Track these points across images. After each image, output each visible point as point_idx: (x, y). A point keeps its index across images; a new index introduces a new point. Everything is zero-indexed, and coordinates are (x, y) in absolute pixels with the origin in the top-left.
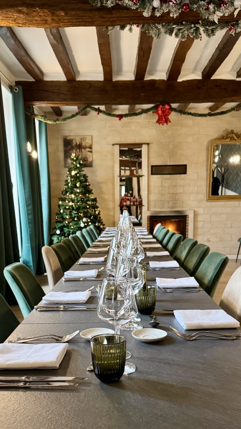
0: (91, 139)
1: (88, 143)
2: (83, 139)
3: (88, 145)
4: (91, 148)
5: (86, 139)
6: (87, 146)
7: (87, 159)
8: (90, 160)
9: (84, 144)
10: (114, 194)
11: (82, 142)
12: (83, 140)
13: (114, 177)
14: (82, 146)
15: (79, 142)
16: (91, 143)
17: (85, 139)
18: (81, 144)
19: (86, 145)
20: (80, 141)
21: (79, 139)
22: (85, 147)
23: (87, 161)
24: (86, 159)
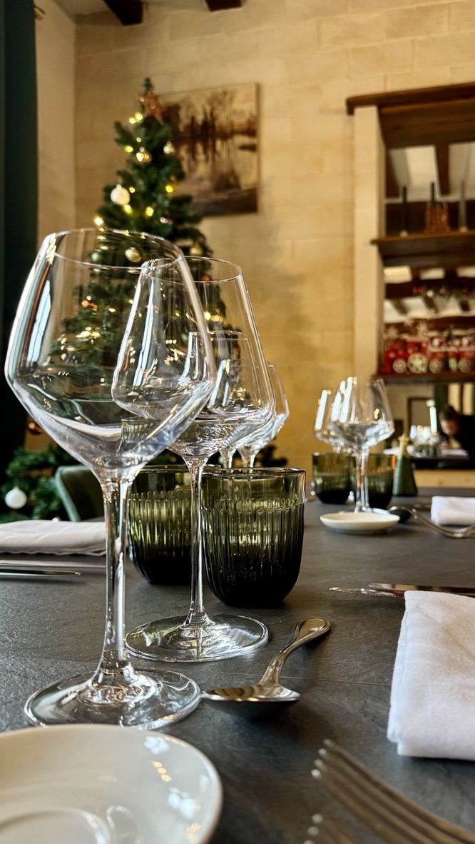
0: (253, 97)
1: (242, 112)
2: (220, 98)
3: (240, 121)
4: (251, 131)
5: (231, 99)
6: (236, 127)
7: (237, 178)
8: (247, 181)
9: (222, 119)
10: (351, 327)
11: (216, 113)
12: (220, 103)
13: (351, 251)
14: (217, 129)
15: (205, 113)
16: (254, 112)
17: (228, 97)
18: (214, 118)
19: (232, 124)
20: (208, 109)
21: (204, 101)
22: (228, 130)
23: (237, 185)
24: (231, 180)
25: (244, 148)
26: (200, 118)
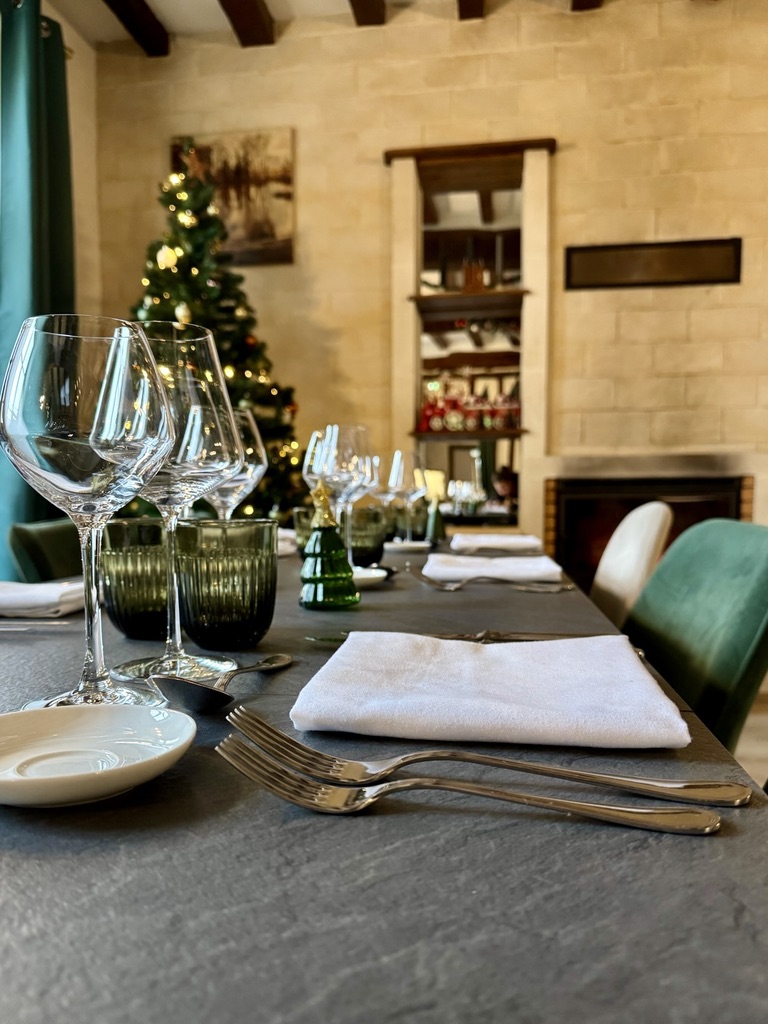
0: (289, 143)
1: (277, 159)
2: (254, 142)
3: (275, 168)
5: (266, 144)
8: (282, 231)
9: (257, 164)
11: (250, 158)
12: (254, 147)
17: (262, 141)
21: (236, 145)
22: (262, 176)
25: (279, 195)
26: (233, 163)
